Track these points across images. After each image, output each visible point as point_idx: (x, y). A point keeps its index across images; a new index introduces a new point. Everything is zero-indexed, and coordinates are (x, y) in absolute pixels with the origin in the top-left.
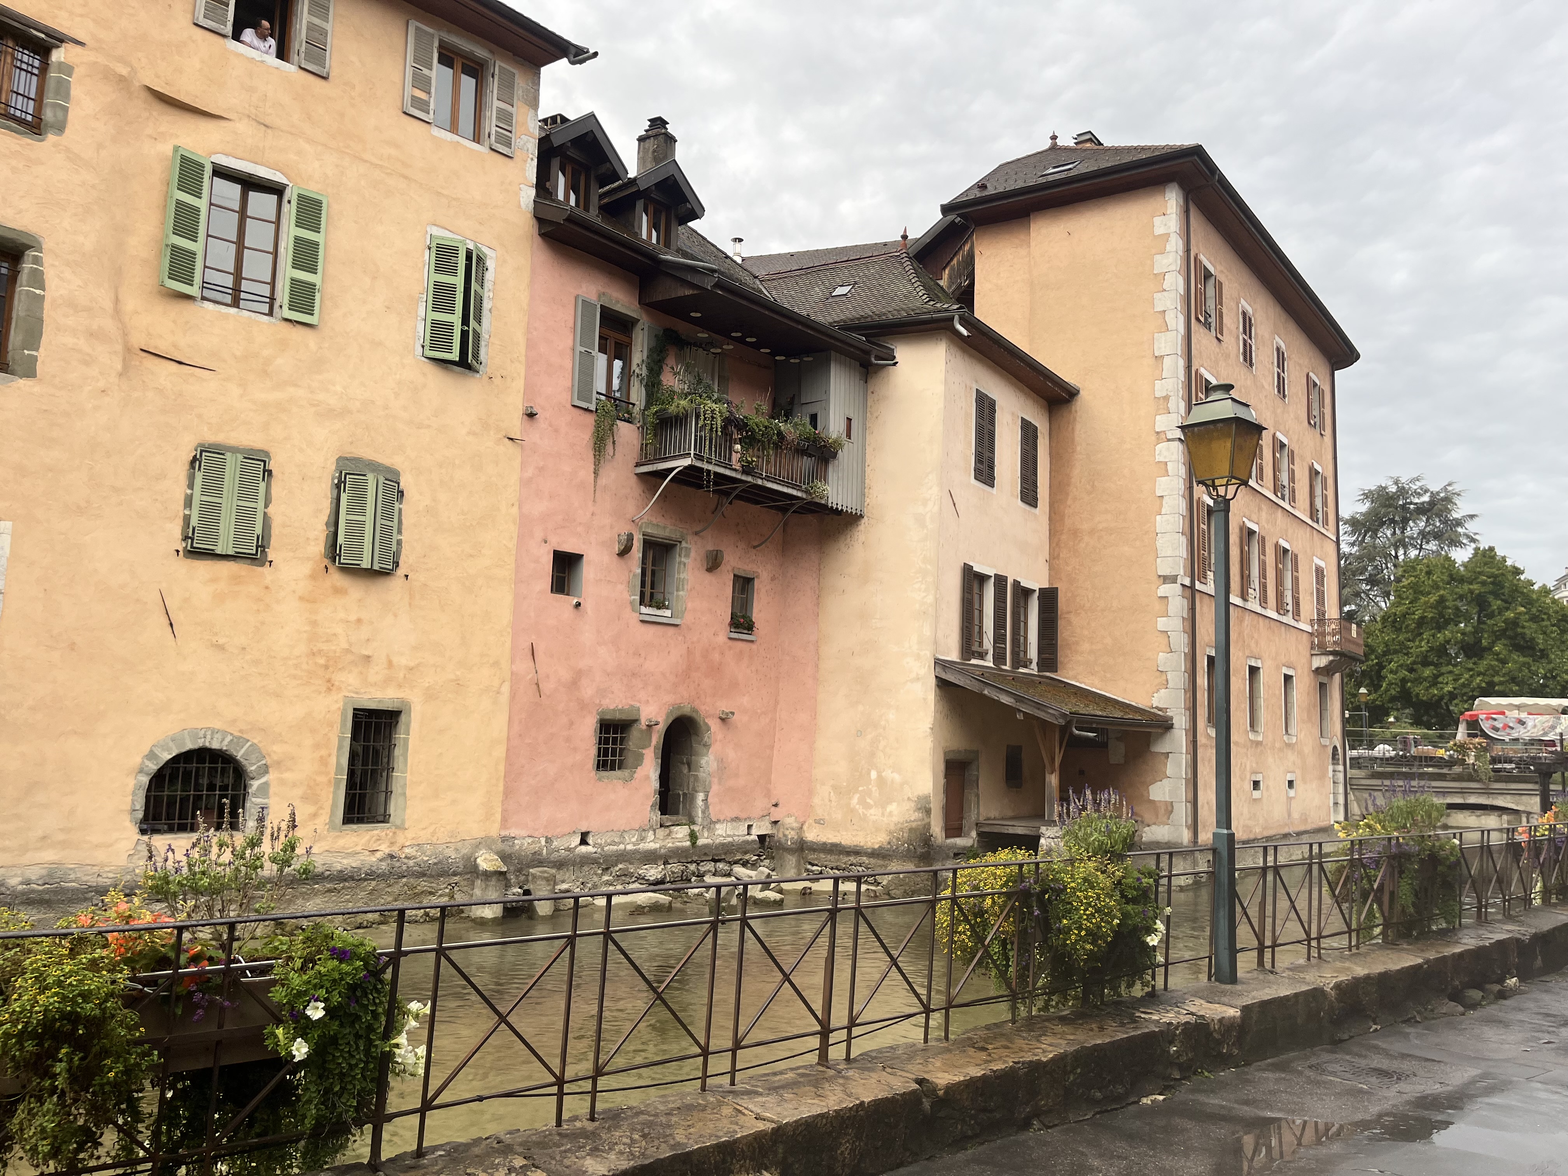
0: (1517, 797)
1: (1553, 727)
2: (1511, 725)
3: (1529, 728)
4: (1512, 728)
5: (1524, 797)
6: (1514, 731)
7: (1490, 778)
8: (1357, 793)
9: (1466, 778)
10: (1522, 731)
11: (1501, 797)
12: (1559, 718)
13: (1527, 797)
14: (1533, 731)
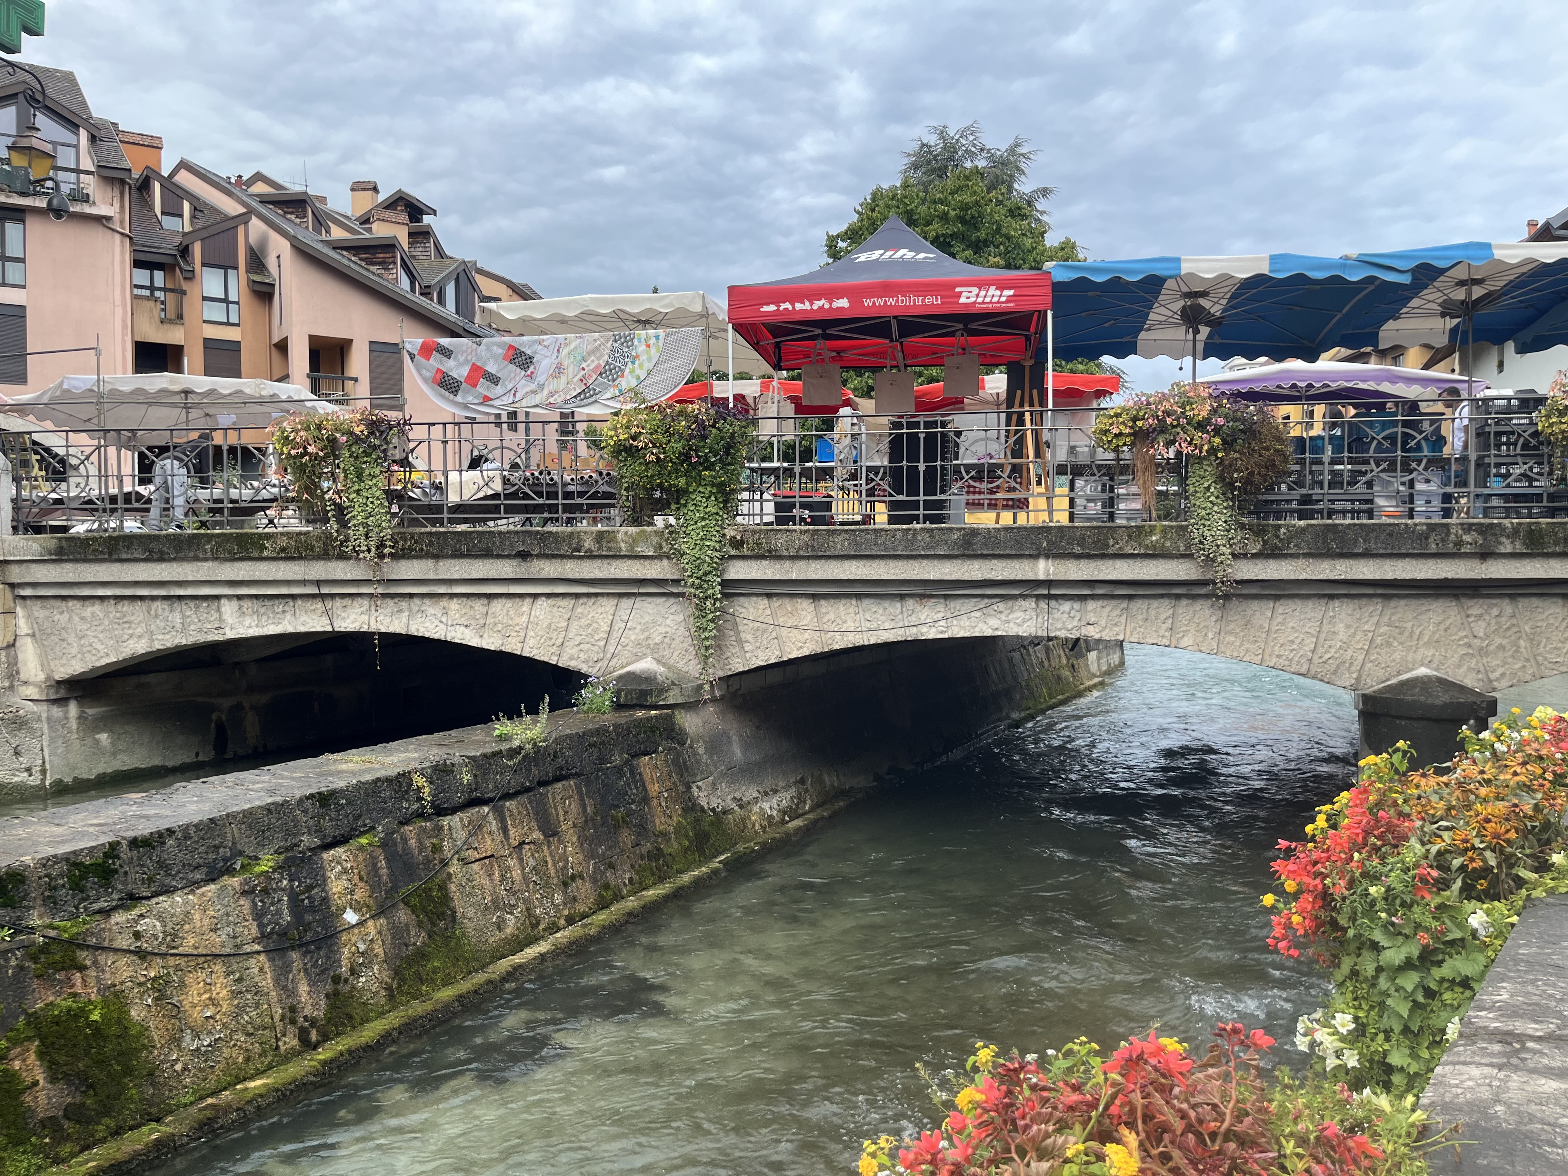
0: (479, 606)
1: (610, 372)
2: (491, 368)
3: (541, 379)
4: (494, 380)
5: (497, 606)
6: (499, 390)
7: (381, 546)
8: (39, 611)
9: (318, 547)
10: (524, 387)
11: (432, 609)
12: (628, 342)
13: (509, 603)
14: (552, 386)
